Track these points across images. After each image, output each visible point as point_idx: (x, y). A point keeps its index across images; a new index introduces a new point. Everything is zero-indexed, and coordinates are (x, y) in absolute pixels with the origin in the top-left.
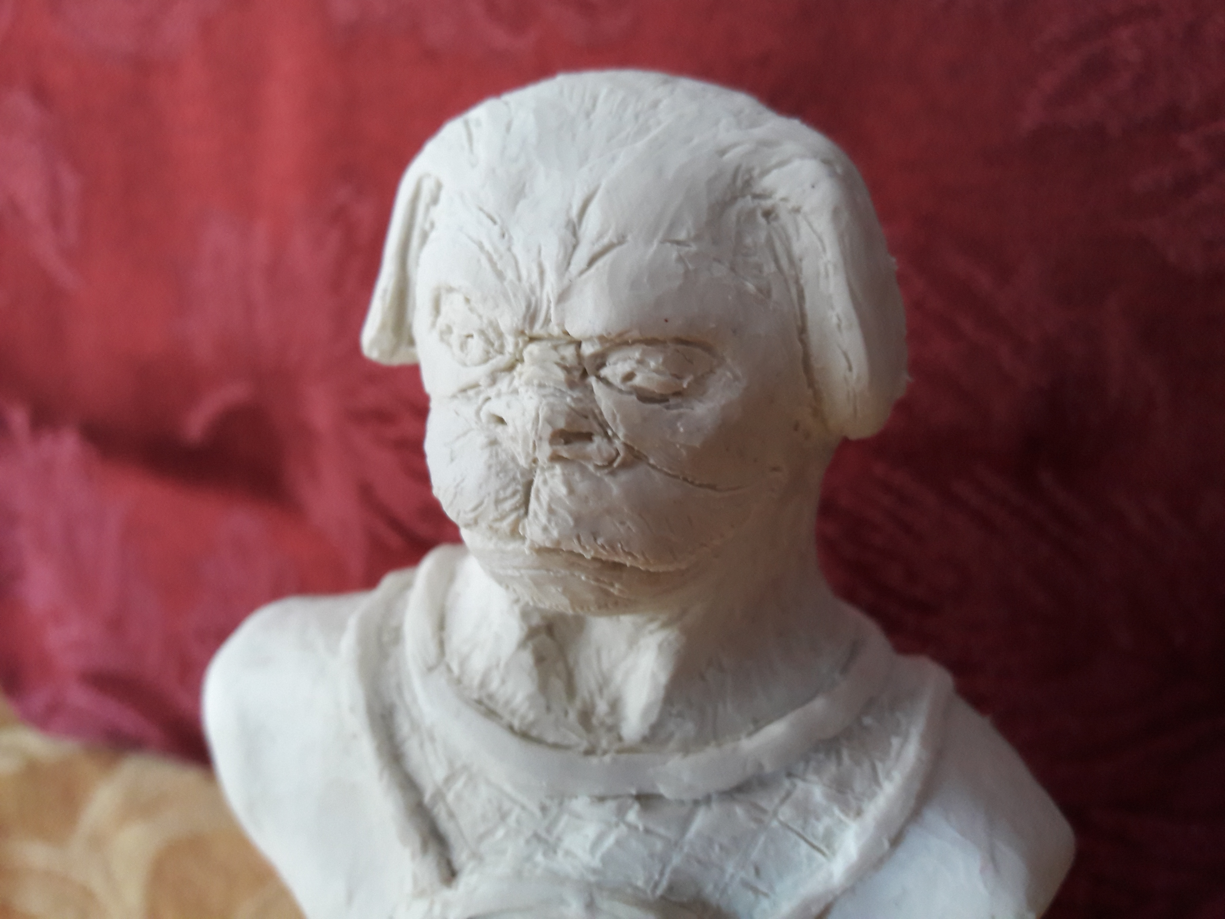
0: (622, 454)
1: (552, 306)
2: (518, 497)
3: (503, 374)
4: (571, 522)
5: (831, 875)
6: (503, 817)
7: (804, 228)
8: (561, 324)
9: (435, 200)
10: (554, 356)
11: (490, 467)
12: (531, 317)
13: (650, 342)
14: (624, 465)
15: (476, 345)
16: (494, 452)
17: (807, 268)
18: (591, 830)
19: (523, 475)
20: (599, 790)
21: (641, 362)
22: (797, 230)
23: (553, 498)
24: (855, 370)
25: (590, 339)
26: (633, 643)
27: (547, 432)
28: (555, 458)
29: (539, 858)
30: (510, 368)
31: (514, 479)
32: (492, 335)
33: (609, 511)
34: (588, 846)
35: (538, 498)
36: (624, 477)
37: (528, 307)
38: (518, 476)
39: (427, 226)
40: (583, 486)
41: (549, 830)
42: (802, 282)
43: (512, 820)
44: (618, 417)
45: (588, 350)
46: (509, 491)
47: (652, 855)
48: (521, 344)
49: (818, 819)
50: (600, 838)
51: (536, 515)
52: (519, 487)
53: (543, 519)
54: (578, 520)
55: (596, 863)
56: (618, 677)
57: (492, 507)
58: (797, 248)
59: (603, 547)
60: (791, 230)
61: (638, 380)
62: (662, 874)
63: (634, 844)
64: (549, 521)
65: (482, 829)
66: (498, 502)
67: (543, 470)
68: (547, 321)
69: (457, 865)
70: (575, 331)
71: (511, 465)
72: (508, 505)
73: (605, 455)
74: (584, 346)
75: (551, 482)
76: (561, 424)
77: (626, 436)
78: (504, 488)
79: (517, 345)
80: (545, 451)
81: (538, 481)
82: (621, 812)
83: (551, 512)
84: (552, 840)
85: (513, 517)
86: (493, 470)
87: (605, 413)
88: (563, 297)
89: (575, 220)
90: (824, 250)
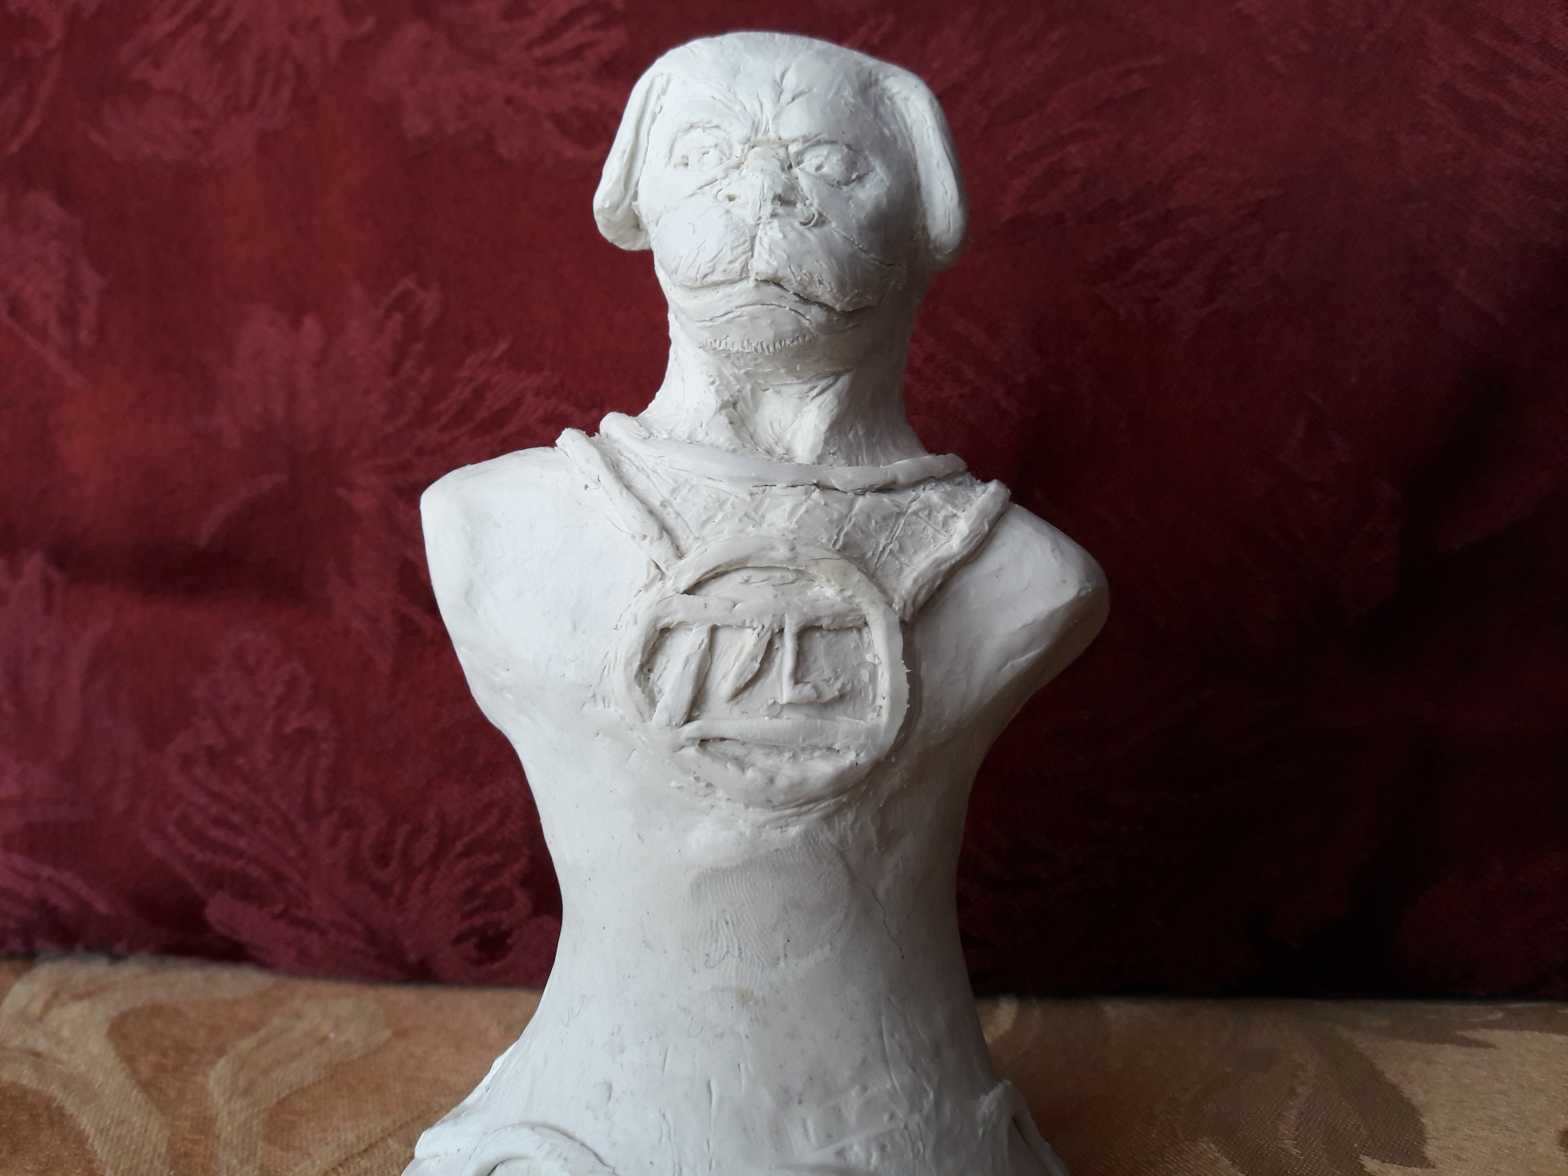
0: (816, 216)
1: (770, 122)
2: (748, 243)
3: (733, 170)
4: (785, 257)
5: (951, 547)
6: (721, 506)
7: (912, 109)
8: (777, 132)
9: (664, 92)
10: (772, 153)
11: (727, 227)
12: (755, 128)
13: (833, 142)
14: (816, 225)
15: (714, 155)
16: (730, 217)
17: (915, 132)
18: (788, 505)
19: (750, 231)
20: (791, 479)
21: (827, 157)
22: (908, 111)
23: (773, 242)
24: (949, 193)
25: (793, 141)
26: (797, 412)
27: (770, 196)
28: (774, 215)
29: (750, 529)
30: (738, 167)
31: (743, 233)
32: (725, 147)
33: (809, 252)
34: (786, 516)
35: (761, 243)
36: (816, 231)
37: (754, 123)
38: (747, 231)
39: (658, 109)
40: (792, 235)
41: (756, 510)
42: (913, 140)
43: (728, 507)
44: (814, 191)
45: (793, 149)
46: (742, 240)
47: (831, 522)
48: (746, 150)
49: (938, 512)
50: (795, 508)
51: (760, 255)
52: (748, 238)
53: (766, 256)
54: (789, 257)
55: (793, 526)
56: (788, 436)
57: (729, 253)
58: (909, 121)
59: (805, 274)
60: (904, 111)
61: (825, 170)
62: (838, 535)
63: (818, 512)
64: (770, 256)
65: (705, 517)
66: (733, 249)
67: (765, 224)
68: (766, 131)
69: (683, 547)
70: (786, 135)
71: (742, 224)
72: (741, 250)
73: (806, 215)
74: (790, 148)
75: (769, 233)
76: (779, 191)
77: (819, 204)
78: (737, 239)
79: (743, 150)
80: (768, 208)
81: (760, 233)
82: (808, 493)
83: (771, 251)
84: (757, 518)
85: (744, 257)
86: (729, 228)
87: (804, 189)
88: (776, 117)
89: (779, 81)
90: (926, 122)
